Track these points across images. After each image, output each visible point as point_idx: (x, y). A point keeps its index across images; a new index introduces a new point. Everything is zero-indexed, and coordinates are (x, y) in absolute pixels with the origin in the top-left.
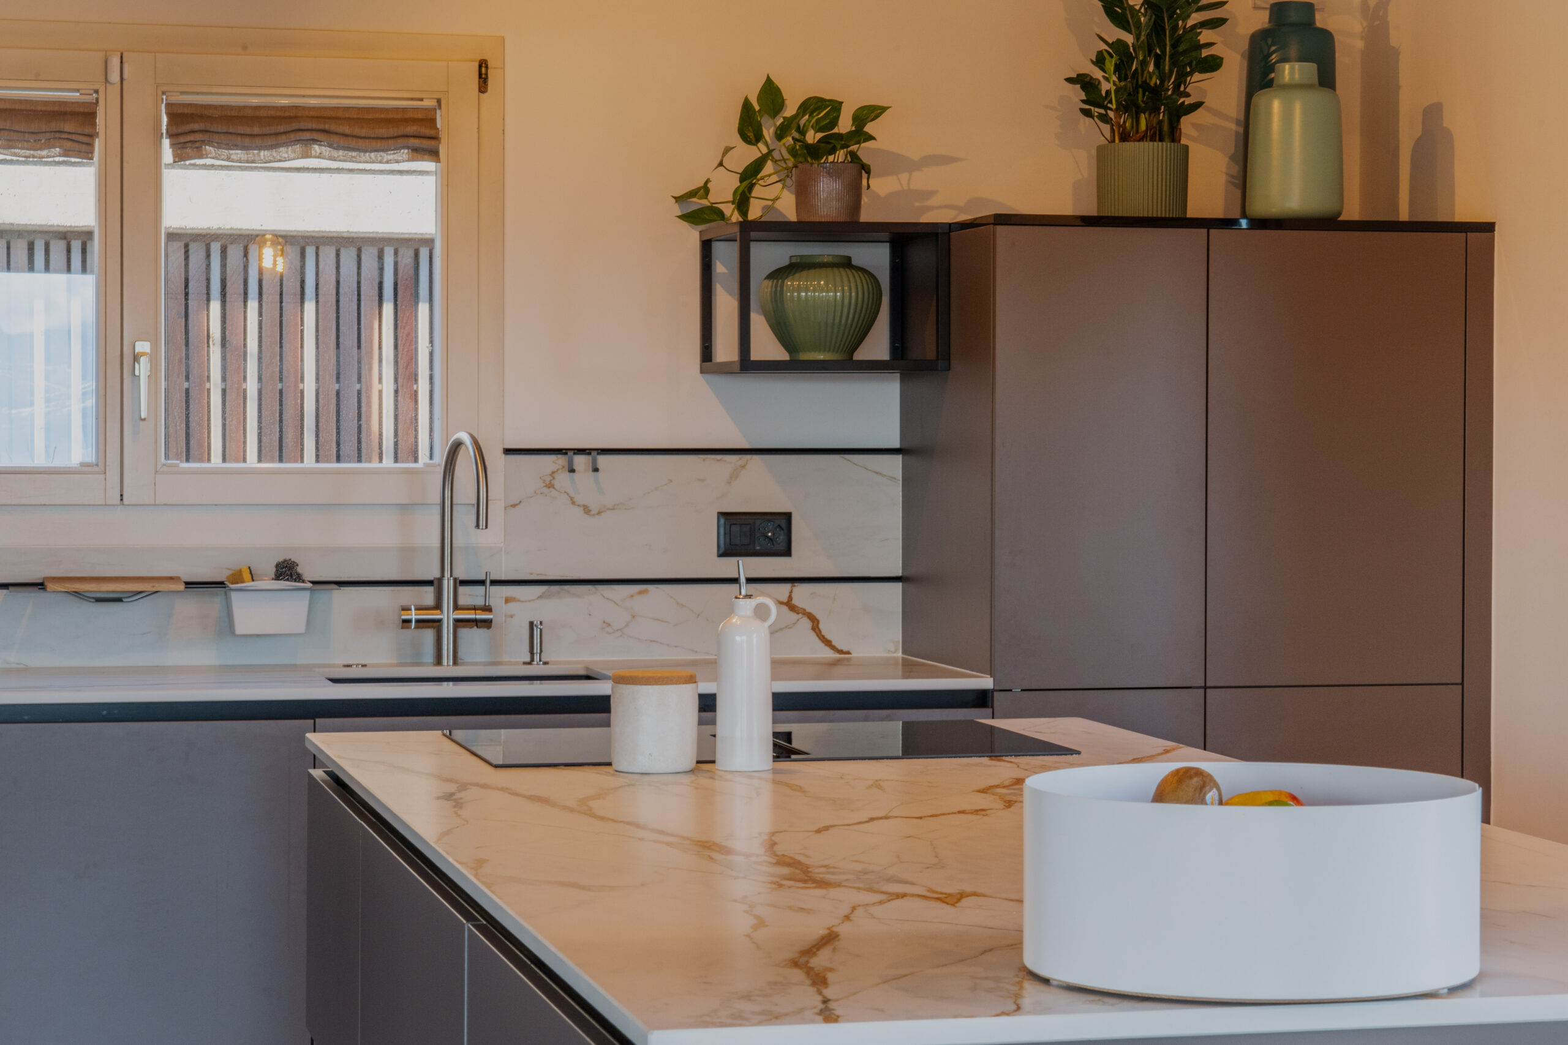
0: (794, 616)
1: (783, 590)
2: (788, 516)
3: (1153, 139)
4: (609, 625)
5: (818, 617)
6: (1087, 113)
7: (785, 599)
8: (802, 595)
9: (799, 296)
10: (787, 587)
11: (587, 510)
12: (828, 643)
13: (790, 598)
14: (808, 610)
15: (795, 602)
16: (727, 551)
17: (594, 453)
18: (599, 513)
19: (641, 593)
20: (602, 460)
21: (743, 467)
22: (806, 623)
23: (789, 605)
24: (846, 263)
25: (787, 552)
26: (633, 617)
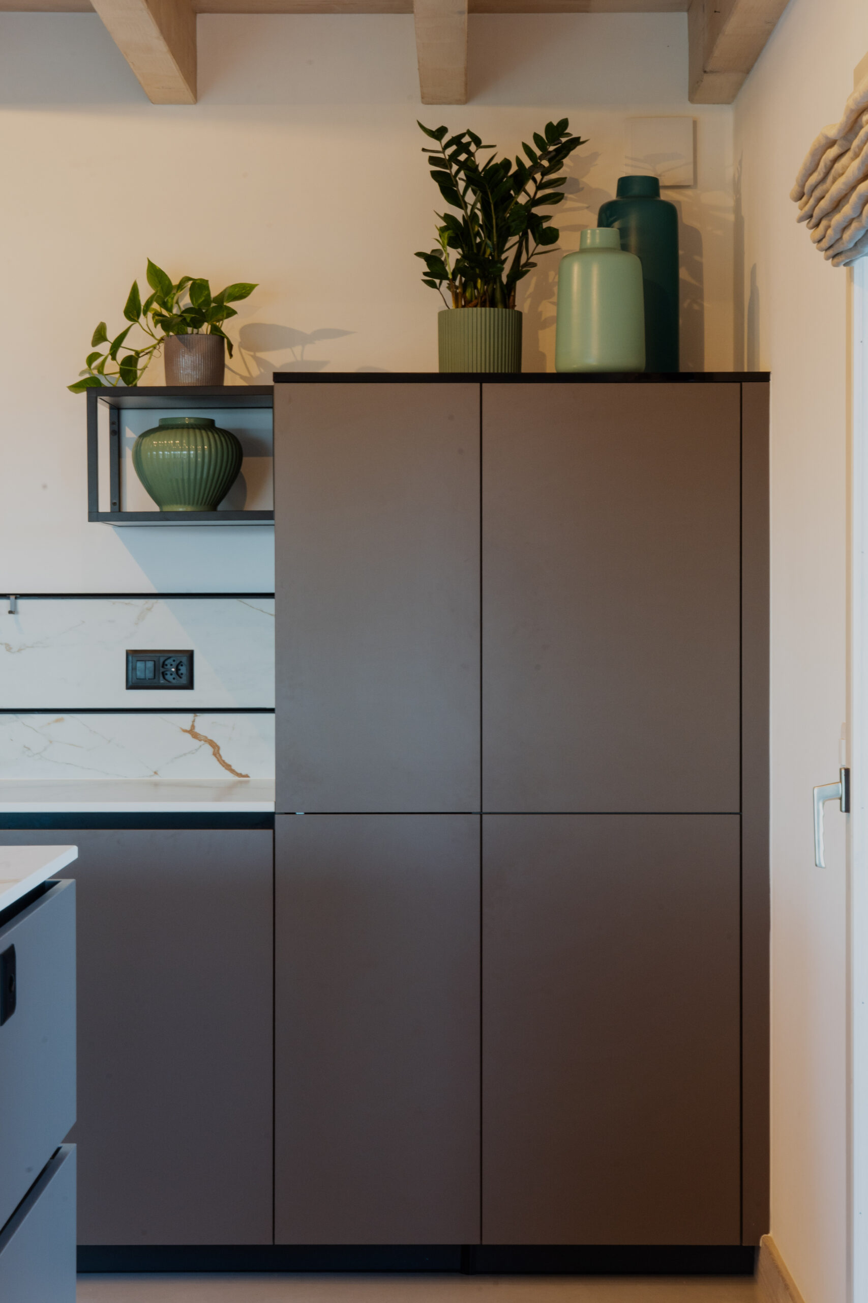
0: (196, 743)
1: (186, 719)
2: (190, 654)
3: (483, 305)
4: (29, 749)
5: (219, 743)
6: (432, 284)
7: (188, 728)
8: (204, 722)
9: (158, 455)
10: (190, 716)
11: (8, 648)
12: (228, 767)
13: (193, 727)
14: (210, 738)
15: (197, 730)
16: (133, 684)
17: (12, 598)
18: (20, 650)
19: (57, 721)
20: (21, 602)
21: (149, 609)
22: (209, 749)
23: (192, 733)
24: (209, 425)
25: (190, 685)
26: (51, 742)
